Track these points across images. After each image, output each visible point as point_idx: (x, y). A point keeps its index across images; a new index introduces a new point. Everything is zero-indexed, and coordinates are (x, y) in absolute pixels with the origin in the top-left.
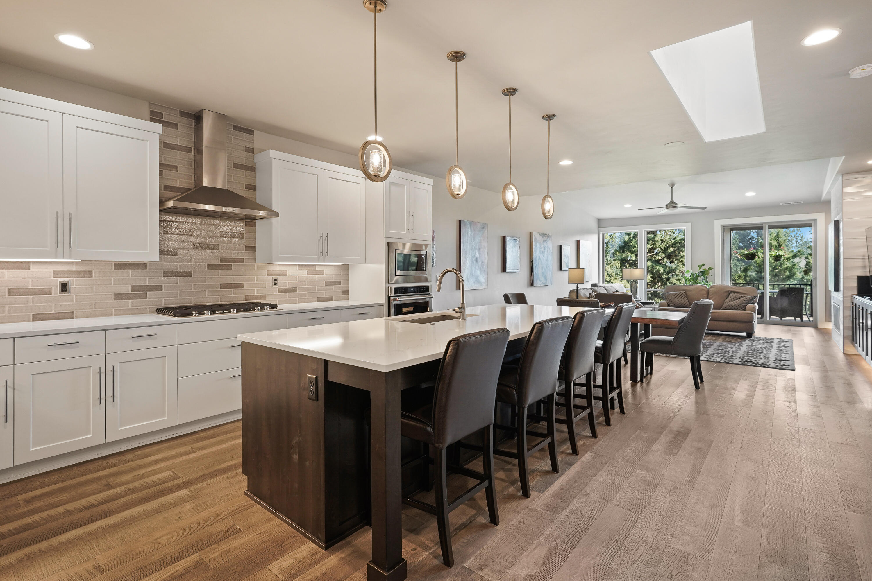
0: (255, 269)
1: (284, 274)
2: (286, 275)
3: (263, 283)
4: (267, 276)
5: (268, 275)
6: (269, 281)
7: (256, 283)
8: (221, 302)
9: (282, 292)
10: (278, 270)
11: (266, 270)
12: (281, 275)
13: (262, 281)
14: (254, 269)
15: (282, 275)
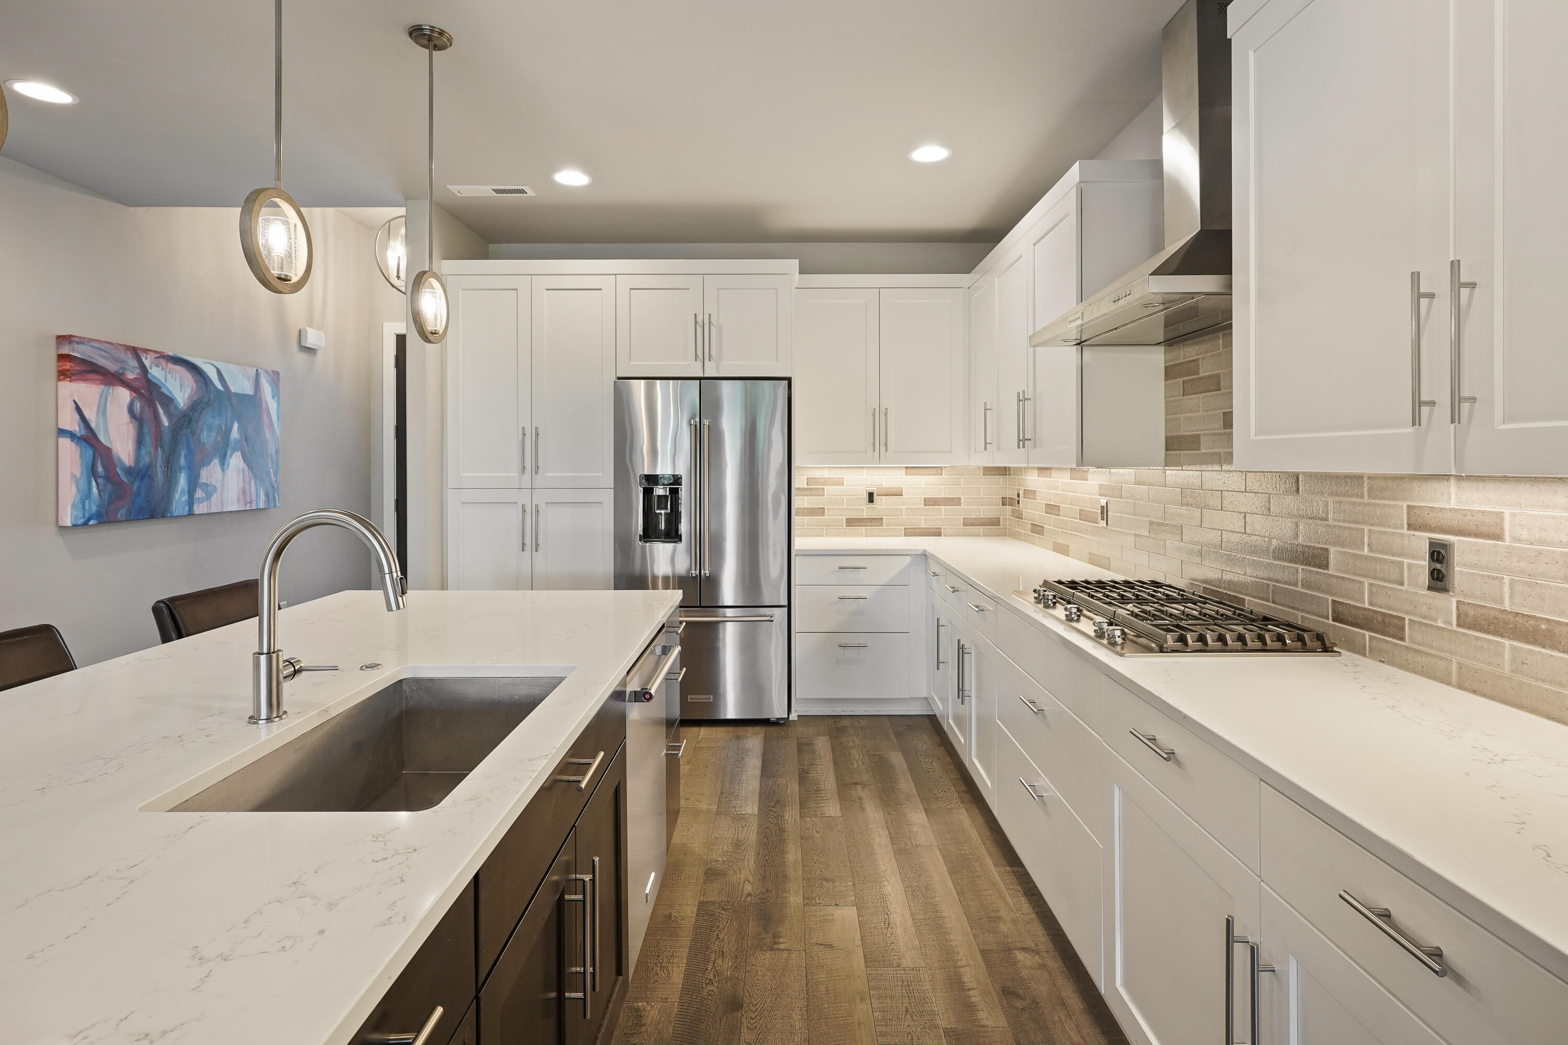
0: (1362, 497)
1: (1484, 529)
2: (1499, 537)
3: (1392, 562)
4: (1405, 531)
5: (1410, 527)
6: (1413, 557)
7: (1367, 557)
8: (1273, 602)
9: (1475, 625)
10: (1453, 504)
11: (1405, 504)
12: (1469, 534)
13: (1387, 553)
14: (1357, 496)
15: (1477, 535)
